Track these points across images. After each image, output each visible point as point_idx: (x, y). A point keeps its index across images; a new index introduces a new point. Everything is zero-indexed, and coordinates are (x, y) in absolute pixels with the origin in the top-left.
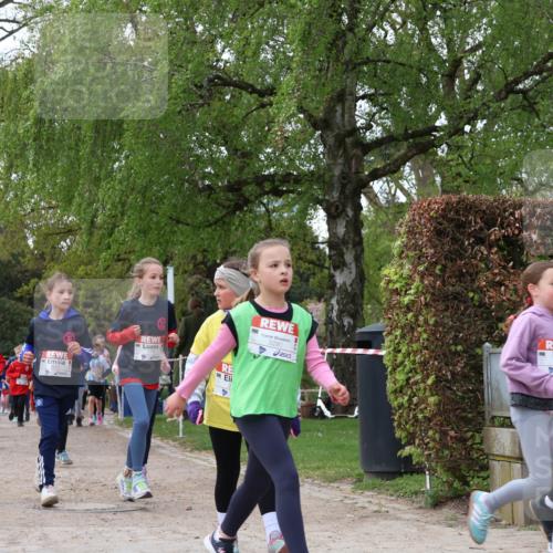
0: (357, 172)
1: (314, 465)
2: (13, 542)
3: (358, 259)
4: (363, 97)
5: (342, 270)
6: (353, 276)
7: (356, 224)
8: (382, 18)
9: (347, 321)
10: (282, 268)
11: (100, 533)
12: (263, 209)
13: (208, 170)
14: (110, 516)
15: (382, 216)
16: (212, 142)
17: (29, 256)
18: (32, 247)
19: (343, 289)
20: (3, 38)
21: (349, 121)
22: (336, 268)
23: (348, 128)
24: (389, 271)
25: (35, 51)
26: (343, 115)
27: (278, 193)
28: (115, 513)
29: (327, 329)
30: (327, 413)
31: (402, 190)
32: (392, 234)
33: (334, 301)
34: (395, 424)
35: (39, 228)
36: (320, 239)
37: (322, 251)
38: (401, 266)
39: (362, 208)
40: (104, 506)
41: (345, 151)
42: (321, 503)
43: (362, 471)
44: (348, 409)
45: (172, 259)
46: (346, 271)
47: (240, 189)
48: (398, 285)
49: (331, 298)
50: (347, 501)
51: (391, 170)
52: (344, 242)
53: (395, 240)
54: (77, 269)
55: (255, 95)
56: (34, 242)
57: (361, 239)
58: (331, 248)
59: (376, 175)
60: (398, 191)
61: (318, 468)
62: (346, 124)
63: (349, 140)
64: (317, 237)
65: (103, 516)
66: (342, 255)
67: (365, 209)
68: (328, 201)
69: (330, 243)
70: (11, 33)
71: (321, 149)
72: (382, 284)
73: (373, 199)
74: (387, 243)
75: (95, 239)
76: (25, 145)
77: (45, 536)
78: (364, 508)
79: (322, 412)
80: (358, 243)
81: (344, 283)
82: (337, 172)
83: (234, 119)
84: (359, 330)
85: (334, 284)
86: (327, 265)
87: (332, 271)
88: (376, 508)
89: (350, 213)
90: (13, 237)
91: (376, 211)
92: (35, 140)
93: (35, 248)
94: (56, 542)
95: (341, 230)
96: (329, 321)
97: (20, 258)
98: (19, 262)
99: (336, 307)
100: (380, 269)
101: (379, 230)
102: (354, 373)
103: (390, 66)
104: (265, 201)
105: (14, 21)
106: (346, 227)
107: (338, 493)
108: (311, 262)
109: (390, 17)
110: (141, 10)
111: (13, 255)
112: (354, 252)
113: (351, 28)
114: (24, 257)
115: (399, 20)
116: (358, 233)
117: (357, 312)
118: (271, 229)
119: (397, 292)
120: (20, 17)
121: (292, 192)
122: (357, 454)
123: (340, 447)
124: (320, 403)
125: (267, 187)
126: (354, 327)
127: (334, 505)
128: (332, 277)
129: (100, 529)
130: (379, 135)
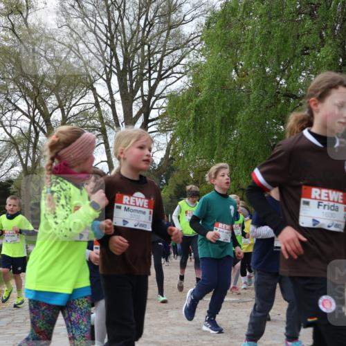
11: (233, 312)
13: (275, 137)
14: (236, 304)
16: (276, 124)
18: (192, 177)
20: (176, 81)
25: (191, 86)
28: (239, 302)
35: (195, 169)
40: (234, 299)
55: (297, 100)
56: (194, 175)
65: (233, 304)
70: (179, 79)
90: (184, 173)
92: (193, 128)
93: (194, 178)
105: (180, 73)
110: (239, 63)
111: (184, 181)
113: (344, 64)
120: (183, 71)
129: (232, 310)
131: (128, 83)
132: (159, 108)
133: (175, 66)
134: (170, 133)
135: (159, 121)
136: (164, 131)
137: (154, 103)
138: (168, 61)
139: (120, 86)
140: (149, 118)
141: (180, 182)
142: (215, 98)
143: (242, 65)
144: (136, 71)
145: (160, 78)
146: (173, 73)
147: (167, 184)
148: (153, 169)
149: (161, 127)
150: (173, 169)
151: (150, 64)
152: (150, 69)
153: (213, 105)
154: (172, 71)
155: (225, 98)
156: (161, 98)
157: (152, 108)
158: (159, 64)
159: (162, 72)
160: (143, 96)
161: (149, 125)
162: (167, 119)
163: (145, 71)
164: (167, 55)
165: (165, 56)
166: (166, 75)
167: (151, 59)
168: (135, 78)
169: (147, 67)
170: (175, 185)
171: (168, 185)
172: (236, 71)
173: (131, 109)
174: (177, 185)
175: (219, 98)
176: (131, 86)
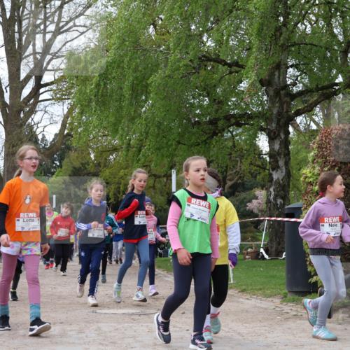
0: (287, 112)
1: (258, 288)
2: (81, 332)
3: (287, 164)
4: (291, 66)
5: (277, 171)
6: (284, 174)
7: (286, 143)
8: (304, 17)
9: (279, 201)
10: (202, 172)
11: (131, 327)
12: (230, 134)
13: (198, 112)
14: (137, 317)
15: (302, 138)
16: (200, 95)
17: (91, 164)
18: (93, 159)
19: (278, 182)
20: (78, 37)
21: (283, 81)
22: (273, 169)
23: (282, 85)
24: (306, 171)
25: (97, 43)
26: (279, 77)
27: (239, 125)
28: (140, 315)
29: (267, 206)
30: (266, 257)
31: (314, 122)
32: (308, 148)
33: (272, 190)
34: (308, 263)
35: (97, 148)
36: (264, 152)
37: (265, 160)
38: (314, 168)
39: (289, 133)
40: (134, 311)
41: (280, 99)
42: (261, 310)
43: (287, 291)
44: (279, 254)
45: (175, 165)
46: (279, 171)
47: (216, 123)
48: (311, 180)
49: (270, 187)
50: (277, 309)
51: (308, 110)
52: (279, 154)
53: (310, 152)
54: (119, 172)
55: (226, 67)
56: (95, 156)
57: (289, 152)
58: (270, 157)
59: (298, 113)
60: (312, 122)
61: (261, 289)
62: (281, 83)
63: (282, 92)
64: (262, 151)
65: (133, 317)
66: (277, 162)
67: (291, 134)
68: (269, 129)
69: (271, 154)
70: (82, 33)
71: (265, 98)
72: (302, 179)
73: (296, 128)
74: (304, 154)
75: (130, 154)
76: (91, 99)
77: (99, 328)
78: (288, 313)
79: (263, 256)
80: (287, 154)
81: (278, 179)
82: (275, 111)
83: (214, 81)
84: (287, 207)
85: (272, 179)
86: (268, 168)
87: (271, 171)
88: (295, 313)
89: (283, 136)
90: (82, 153)
91: (298, 135)
92: (95, 96)
93: (95, 160)
94: (105, 332)
95: (277, 147)
96: (268, 201)
97: (86, 166)
98: (86, 168)
99: (273, 193)
100: (299, 170)
101: (299, 147)
102: (283, 232)
103: (309, 47)
104: (231, 130)
105: (84, 26)
106: (280, 144)
107: (272, 304)
108: (258, 166)
109: (309, 17)
110: (158, 17)
111: (82, 164)
112: (284, 160)
113: (285, 24)
114: (89, 165)
115: (314, 18)
116: (287, 148)
117: (285, 196)
118: (235, 147)
119: (311, 184)
120: (88, 23)
121: (247, 124)
122: (284, 281)
123: (273, 277)
124: (262, 250)
125: (233, 121)
126: (283, 205)
127: (270, 311)
128: (271, 175)
129: (131, 325)
130: (301, 89)
131: (17, 35)
132: (55, 71)
133: (77, 17)
134: (67, 102)
135: (54, 87)
136: (60, 99)
137: (48, 63)
138: (69, 10)
139: (5, 39)
140: (42, 83)
141: (77, 164)
142: (126, 60)
143: (162, 20)
144: (26, 21)
145: (58, 31)
146: (75, 26)
147: (61, 166)
148: (44, 148)
149: (56, 94)
150: (69, 148)
151: (46, 13)
152: (46, 19)
153: (123, 68)
154: (74, 23)
155: (138, 61)
156: (58, 57)
157: (46, 69)
158: (57, 14)
159: (61, 24)
160: (35, 53)
161: (42, 90)
162: (65, 85)
163: (39, 22)
164: (67, 2)
165: (65, 3)
166: (65, 28)
167: (48, 6)
168: (25, 30)
169: (42, 16)
170: (71, 169)
171: (61, 168)
172: (155, 27)
173: (19, 70)
174: (74, 168)
175: (130, 60)
176: (20, 40)
